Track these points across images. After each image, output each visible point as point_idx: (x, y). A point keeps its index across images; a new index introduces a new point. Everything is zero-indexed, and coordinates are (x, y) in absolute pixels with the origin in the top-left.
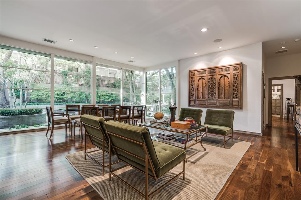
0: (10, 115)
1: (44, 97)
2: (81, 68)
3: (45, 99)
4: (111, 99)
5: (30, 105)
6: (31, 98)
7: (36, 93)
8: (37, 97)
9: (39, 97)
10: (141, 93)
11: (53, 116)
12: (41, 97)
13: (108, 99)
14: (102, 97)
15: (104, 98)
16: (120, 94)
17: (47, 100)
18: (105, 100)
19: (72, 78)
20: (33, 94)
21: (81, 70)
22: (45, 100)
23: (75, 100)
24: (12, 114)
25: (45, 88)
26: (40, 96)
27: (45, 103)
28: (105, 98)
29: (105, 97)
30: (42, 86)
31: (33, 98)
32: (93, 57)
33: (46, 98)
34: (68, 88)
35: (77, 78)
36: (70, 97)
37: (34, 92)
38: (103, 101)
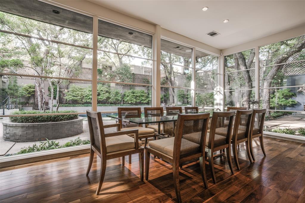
0: (37, 121)
1: (79, 97)
2: (115, 66)
3: (80, 100)
4: (148, 100)
5: (66, 106)
6: (66, 99)
7: (71, 94)
8: (73, 98)
9: (75, 98)
10: (215, 89)
11: (104, 136)
12: (76, 98)
13: (145, 100)
14: (138, 98)
15: (140, 99)
16: (190, 90)
17: (82, 101)
18: (142, 102)
19: (107, 77)
20: (69, 95)
21: (115, 68)
22: (80, 102)
23: (110, 101)
24: (39, 121)
25: (80, 87)
26: (75, 96)
27: (80, 105)
28: (142, 99)
29: (142, 97)
30: (77, 86)
31: (68, 99)
32: (155, 25)
33: (81, 98)
34: (102, 88)
35: (112, 76)
36: (105, 98)
37: (70, 92)
38: (139, 102)
